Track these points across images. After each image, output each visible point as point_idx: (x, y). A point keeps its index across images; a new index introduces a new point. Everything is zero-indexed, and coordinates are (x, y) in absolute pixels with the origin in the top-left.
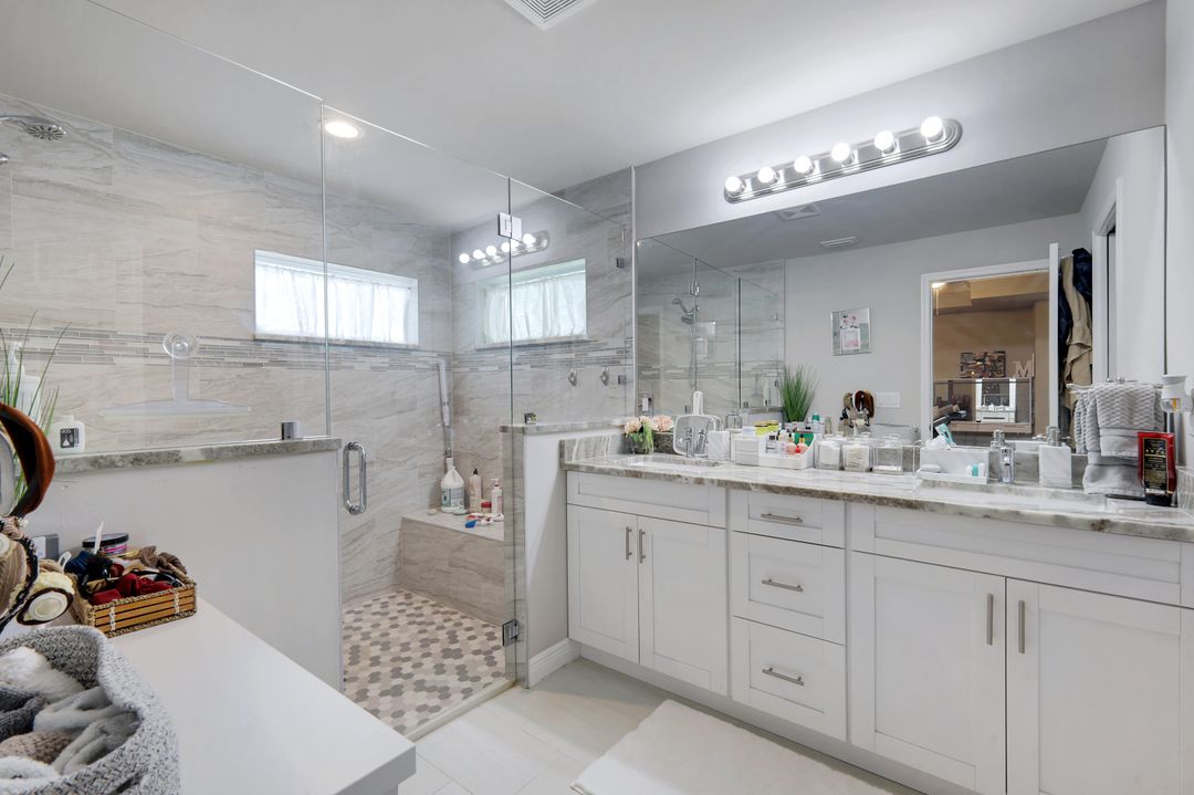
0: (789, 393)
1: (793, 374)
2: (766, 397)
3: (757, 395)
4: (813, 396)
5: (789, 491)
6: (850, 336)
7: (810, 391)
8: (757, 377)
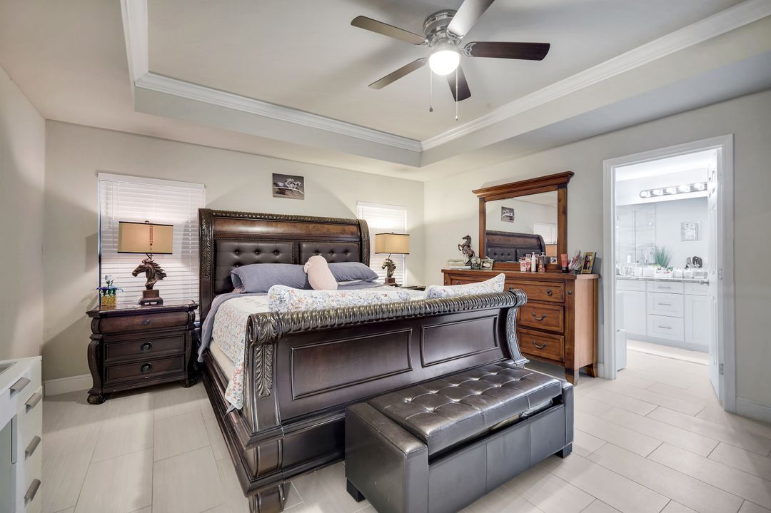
0: (658, 257)
1: (660, 249)
2: (646, 259)
3: (643, 258)
4: (670, 259)
5: (666, 280)
6: (690, 233)
7: (669, 257)
8: (642, 250)
